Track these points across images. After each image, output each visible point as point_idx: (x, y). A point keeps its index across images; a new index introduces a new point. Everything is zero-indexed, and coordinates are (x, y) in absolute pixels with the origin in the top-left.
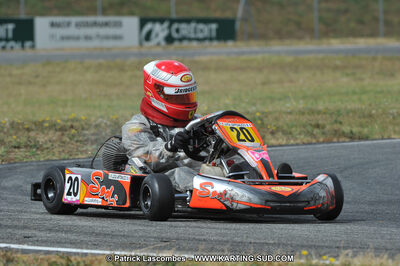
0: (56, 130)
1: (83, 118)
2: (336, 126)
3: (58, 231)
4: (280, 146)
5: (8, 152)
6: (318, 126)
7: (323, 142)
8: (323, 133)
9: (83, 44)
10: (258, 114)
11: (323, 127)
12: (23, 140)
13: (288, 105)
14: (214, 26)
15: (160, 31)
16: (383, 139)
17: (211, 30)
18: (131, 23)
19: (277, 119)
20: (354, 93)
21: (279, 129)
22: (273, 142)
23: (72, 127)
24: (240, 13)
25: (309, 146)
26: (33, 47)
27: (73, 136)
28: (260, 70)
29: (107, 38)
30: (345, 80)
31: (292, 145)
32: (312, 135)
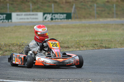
0: (18, 46)
1: (26, 42)
2: (101, 45)
3: (18, 76)
4: (84, 50)
5: (3, 53)
6: (96, 45)
7: (97, 49)
8: (97, 47)
9: (26, 20)
10: (78, 41)
11: (97, 45)
12: (8, 49)
13: (87, 38)
14: (65, 15)
15: (49, 16)
16: (115, 48)
17: (64, 16)
18: (40, 14)
19: (83, 43)
20: (107, 35)
21: (84, 46)
22: (82, 49)
23: (22, 45)
24: (73, 11)
25: (93, 50)
26: (11, 21)
27: (23, 48)
28: (78, 28)
29: (33, 19)
30: (104, 31)
31: (88, 50)
32: (94, 47)
